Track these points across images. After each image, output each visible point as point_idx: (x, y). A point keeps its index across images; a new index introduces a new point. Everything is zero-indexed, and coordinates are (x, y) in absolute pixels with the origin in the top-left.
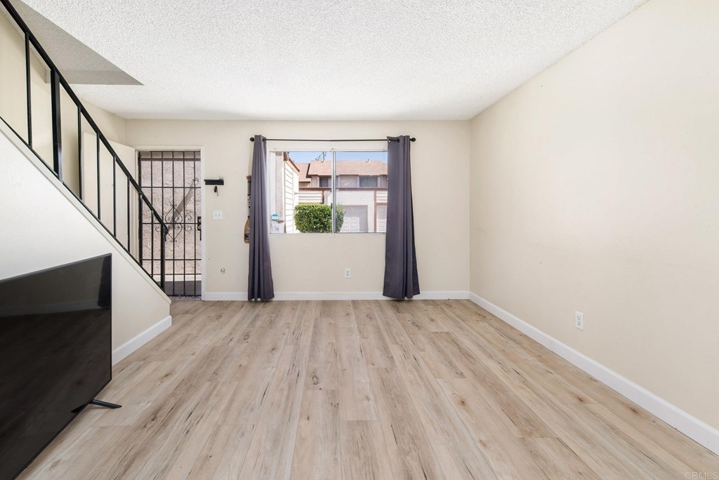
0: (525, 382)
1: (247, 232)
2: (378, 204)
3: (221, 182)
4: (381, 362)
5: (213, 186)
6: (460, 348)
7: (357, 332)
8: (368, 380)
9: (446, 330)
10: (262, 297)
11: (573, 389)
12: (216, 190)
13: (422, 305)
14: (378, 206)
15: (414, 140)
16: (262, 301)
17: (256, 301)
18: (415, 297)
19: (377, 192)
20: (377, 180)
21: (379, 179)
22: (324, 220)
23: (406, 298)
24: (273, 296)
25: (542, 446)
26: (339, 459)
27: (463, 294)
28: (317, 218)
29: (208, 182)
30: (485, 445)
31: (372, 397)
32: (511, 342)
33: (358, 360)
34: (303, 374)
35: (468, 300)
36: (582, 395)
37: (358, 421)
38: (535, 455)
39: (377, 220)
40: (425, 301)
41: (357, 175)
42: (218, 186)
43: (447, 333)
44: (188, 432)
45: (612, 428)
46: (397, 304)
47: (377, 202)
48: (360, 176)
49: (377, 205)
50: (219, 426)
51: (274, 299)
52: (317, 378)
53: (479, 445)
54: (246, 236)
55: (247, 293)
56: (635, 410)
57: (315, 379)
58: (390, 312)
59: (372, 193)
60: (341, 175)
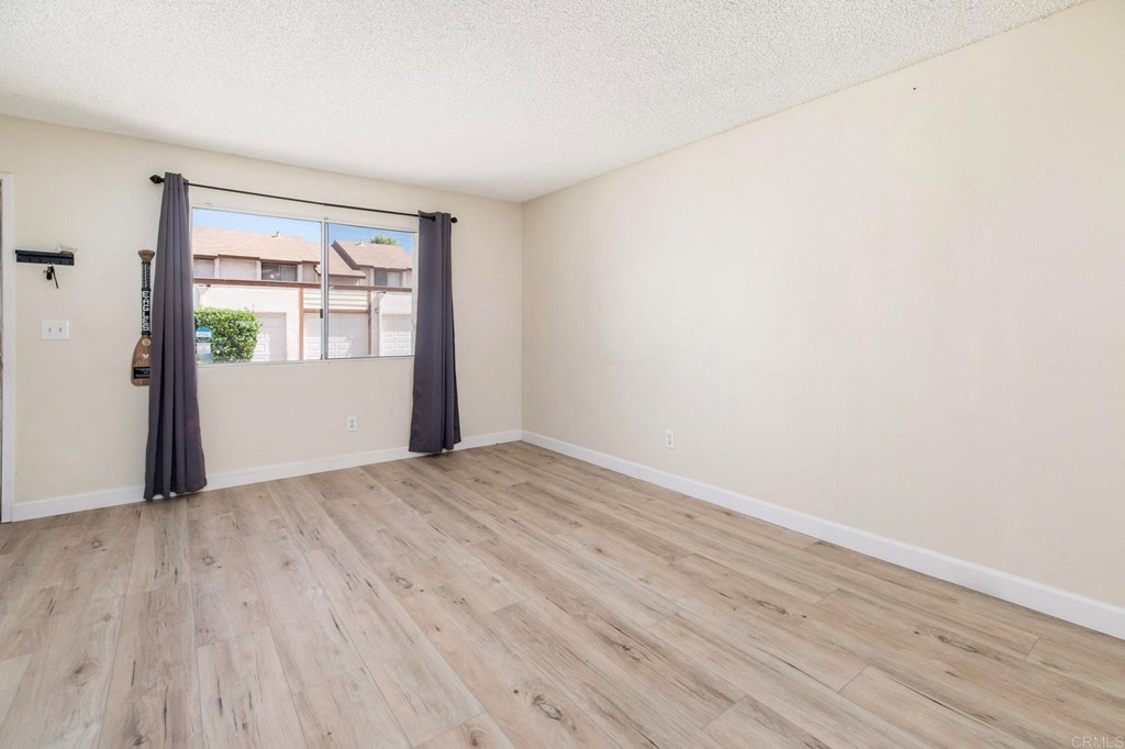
0: (637, 514)
1: (140, 364)
2: (307, 311)
3: (66, 258)
4: (474, 535)
5: (45, 267)
6: (554, 497)
7: (409, 508)
8: (478, 561)
9: (523, 481)
10: (182, 487)
11: (678, 509)
12: (50, 275)
13: (468, 456)
14: (307, 316)
15: (454, 220)
16: (179, 497)
17: (167, 499)
18: (457, 447)
19: (305, 290)
20: (296, 269)
21: (300, 267)
22: (237, 339)
23: (444, 451)
24: (205, 484)
25: (688, 564)
26: (518, 653)
27: (512, 434)
28: (223, 336)
29: (24, 256)
30: (647, 582)
31: (499, 577)
32: (598, 478)
33: (443, 542)
34: (376, 580)
35: (521, 441)
36: (689, 512)
37: (506, 609)
38: (688, 573)
39: (305, 338)
40: (469, 451)
41: (258, 259)
42: (56, 267)
43: (527, 484)
44: (245, 726)
45: (724, 532)
46: (437, 460)
47: (305, 307)
48: (261, 260)
49: (303, 312)
50: (301, 694)
51: (205, 489)
52: (404, 580)
53: (642, 583)
54: (137, 373)
55: (144, 486)
56: (728, 513)
57: (401, 583)
58: (434, 473)
59: (295, 292)
60: (221, 256)
